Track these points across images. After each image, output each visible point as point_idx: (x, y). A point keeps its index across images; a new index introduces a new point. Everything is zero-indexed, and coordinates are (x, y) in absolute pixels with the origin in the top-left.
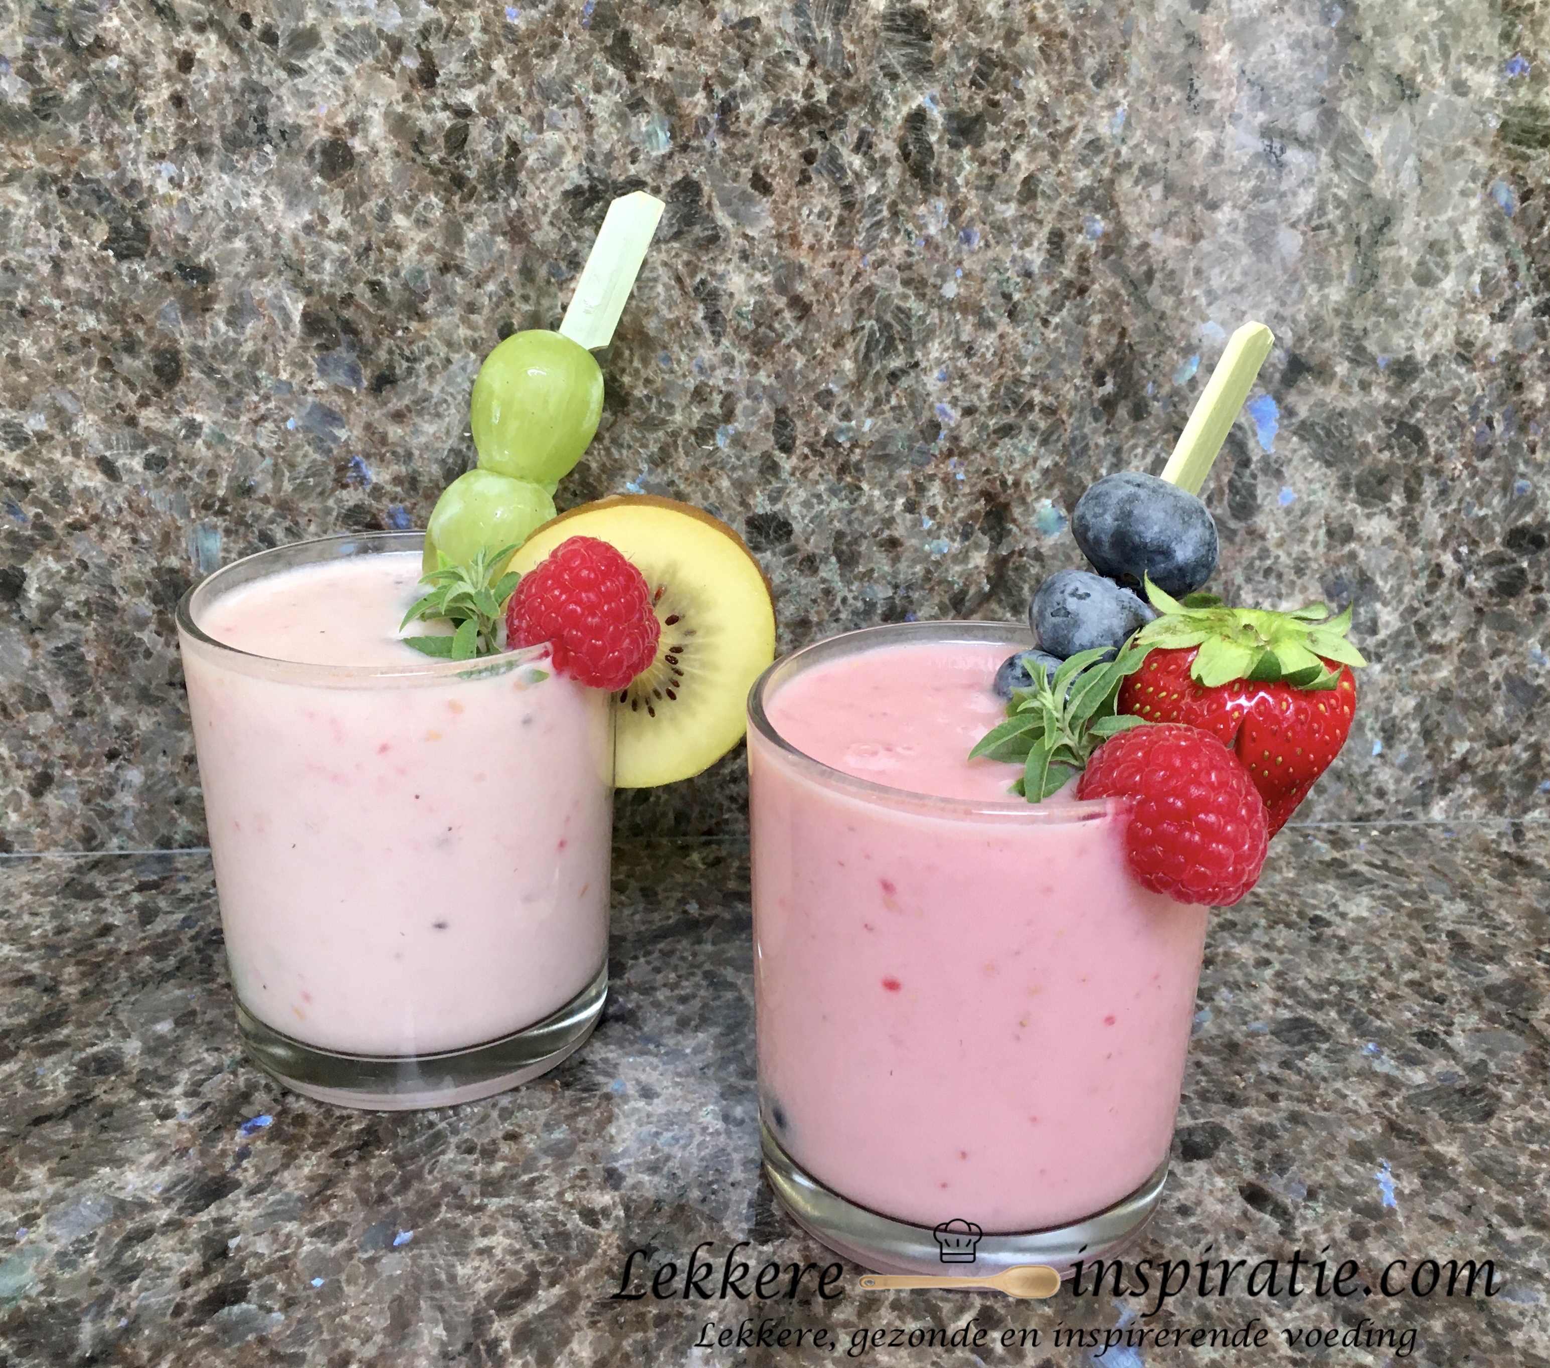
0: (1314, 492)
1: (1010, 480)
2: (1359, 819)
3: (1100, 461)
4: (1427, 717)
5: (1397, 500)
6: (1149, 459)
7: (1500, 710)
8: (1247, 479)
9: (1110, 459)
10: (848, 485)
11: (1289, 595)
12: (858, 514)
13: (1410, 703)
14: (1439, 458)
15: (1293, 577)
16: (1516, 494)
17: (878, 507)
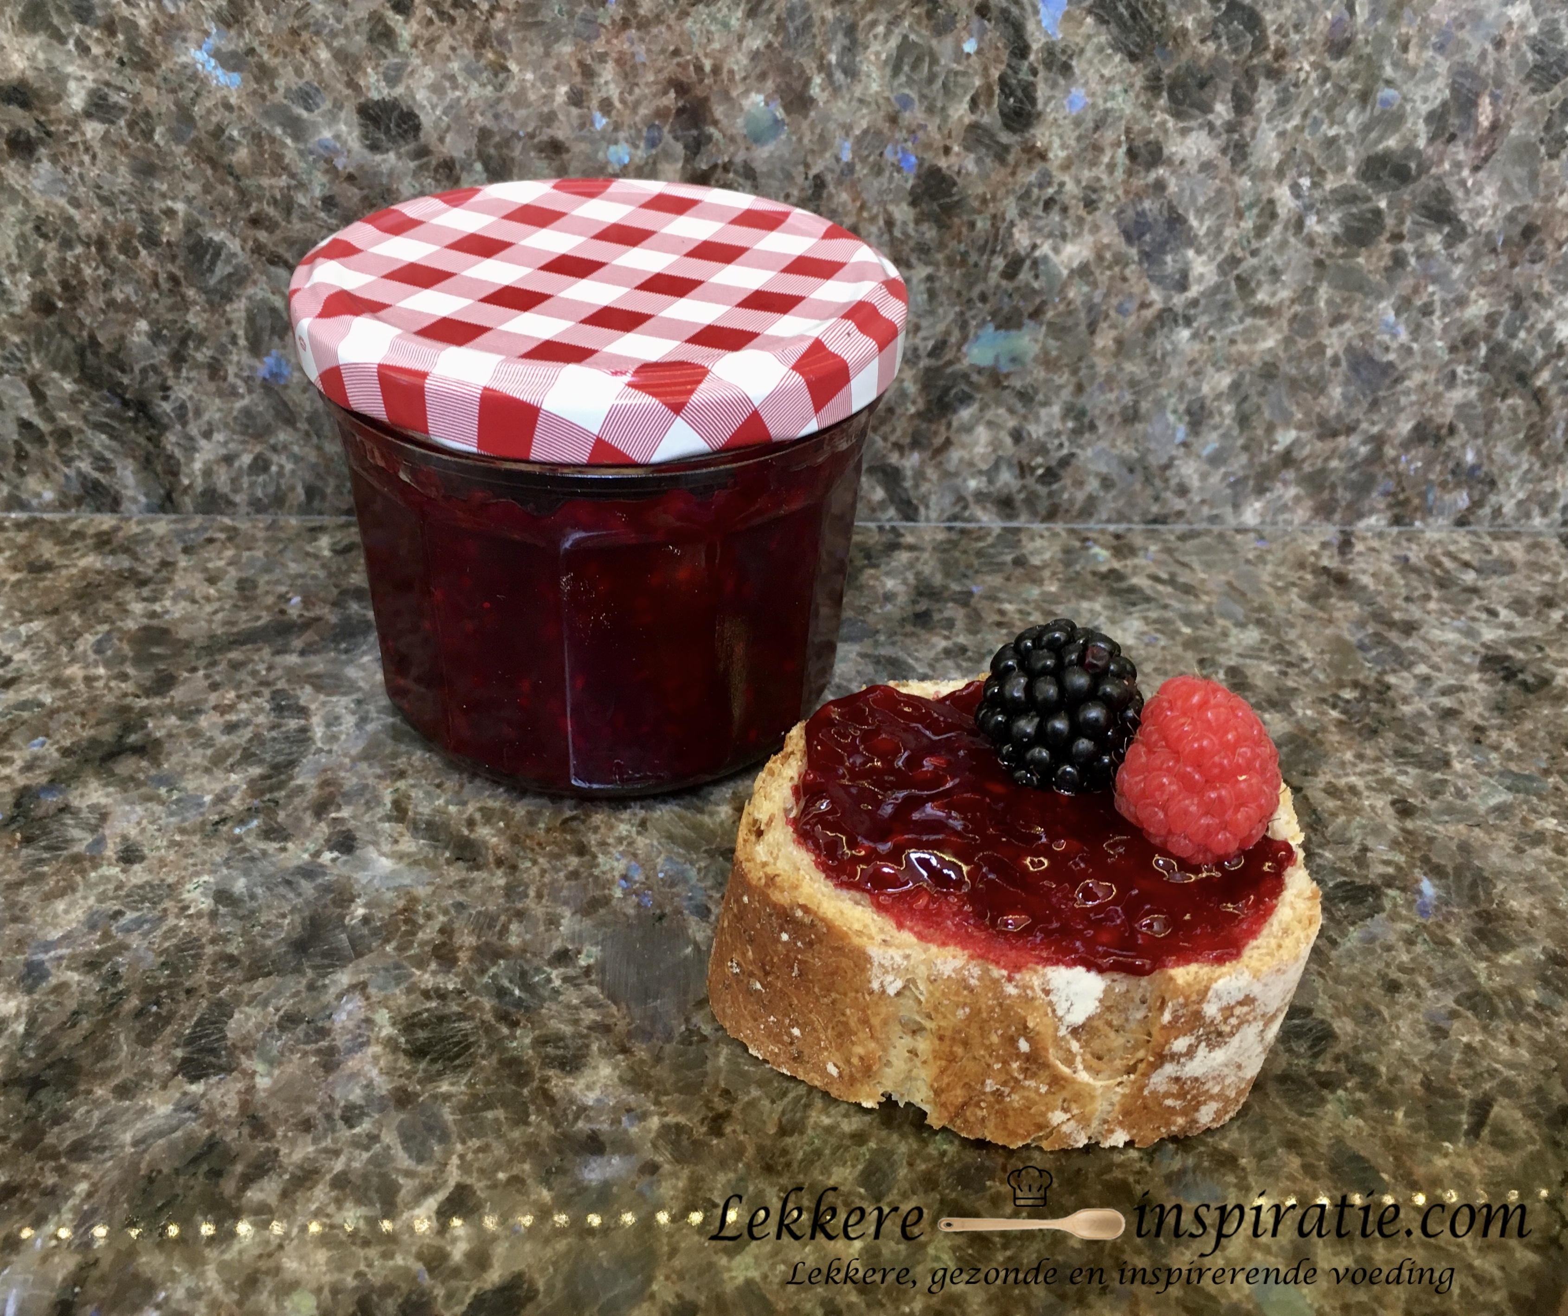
0: (1113, 97)
1: (708, 65)
2: (1155, 521)
3: (827, 43)
4: (1245, 398)
5: (1222, 111)
6: (894, 42)
7: (1336, 392)
8: (1024, 75)
9: (841, 40)
10: (491, 65)
11: (1076, 236)
12: (506, 105)
13: (1225, 380)
14: (1280, 54)
15: (1082, 212)
16: (1378, 109)
17: (532, 96)
